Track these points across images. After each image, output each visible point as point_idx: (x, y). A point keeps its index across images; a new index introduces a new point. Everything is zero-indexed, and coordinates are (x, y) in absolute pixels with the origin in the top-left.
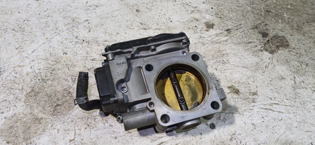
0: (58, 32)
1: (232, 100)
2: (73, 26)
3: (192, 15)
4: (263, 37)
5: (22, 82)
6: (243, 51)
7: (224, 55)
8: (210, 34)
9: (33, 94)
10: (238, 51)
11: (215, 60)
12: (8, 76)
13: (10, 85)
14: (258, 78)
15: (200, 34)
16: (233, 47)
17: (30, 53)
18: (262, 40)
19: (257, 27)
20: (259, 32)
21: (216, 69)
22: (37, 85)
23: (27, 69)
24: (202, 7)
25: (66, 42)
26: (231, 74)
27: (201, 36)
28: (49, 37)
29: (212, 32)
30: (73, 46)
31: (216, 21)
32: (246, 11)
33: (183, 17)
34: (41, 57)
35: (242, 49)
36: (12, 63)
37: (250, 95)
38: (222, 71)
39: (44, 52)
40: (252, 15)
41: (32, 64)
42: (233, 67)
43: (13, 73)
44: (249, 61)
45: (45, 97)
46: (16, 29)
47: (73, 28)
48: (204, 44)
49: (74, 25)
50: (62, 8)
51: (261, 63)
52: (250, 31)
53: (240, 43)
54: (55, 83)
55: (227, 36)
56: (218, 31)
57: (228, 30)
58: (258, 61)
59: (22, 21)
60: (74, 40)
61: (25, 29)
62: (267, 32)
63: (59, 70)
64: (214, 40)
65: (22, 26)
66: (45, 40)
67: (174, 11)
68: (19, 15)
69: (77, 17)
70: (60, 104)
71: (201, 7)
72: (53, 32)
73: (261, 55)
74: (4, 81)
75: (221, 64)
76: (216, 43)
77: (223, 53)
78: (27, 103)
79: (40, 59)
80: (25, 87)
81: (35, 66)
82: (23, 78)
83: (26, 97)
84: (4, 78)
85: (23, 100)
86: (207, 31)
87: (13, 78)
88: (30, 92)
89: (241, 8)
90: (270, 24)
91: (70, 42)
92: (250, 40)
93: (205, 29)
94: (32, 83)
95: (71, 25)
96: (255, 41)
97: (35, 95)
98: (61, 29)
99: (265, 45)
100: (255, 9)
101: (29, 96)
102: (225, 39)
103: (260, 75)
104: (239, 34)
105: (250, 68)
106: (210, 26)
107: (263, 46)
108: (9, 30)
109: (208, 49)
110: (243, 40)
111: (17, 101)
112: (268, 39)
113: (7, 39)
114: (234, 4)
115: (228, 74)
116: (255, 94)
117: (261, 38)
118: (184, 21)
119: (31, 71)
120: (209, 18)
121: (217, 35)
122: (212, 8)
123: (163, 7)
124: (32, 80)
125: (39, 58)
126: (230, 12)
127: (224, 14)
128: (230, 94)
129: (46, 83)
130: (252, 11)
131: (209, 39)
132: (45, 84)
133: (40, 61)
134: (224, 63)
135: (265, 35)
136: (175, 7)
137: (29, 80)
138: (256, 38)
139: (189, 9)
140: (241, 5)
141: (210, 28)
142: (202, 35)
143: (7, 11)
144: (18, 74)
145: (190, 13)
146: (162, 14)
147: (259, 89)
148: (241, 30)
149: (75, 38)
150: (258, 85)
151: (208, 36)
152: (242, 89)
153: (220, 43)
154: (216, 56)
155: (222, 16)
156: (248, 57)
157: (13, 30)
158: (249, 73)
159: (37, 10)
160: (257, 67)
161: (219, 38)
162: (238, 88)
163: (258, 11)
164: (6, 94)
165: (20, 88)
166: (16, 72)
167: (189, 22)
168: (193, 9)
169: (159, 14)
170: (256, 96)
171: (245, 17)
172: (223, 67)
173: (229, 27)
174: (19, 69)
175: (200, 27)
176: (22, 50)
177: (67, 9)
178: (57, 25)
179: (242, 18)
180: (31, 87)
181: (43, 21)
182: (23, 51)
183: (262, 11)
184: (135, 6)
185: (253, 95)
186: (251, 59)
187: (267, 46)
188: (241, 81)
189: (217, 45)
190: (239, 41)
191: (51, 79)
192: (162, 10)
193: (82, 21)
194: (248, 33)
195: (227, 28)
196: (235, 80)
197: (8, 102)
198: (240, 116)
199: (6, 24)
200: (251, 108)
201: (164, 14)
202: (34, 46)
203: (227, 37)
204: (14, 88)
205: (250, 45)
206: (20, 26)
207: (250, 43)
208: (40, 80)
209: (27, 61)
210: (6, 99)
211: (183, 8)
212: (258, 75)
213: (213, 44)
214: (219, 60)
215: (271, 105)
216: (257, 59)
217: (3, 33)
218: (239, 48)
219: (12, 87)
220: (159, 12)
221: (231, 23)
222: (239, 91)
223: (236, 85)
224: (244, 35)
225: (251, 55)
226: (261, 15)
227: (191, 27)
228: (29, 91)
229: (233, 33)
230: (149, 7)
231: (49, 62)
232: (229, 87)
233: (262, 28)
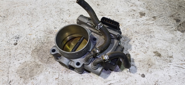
0: (52, 16)
1: (156, 60)
2: (61, 13)
3: (132, 8)
4: (177, 22)
5: (30, 43)
6: (164, 30)
7: (151, 32)
8: (143, 19)
9: (36, 50)
10: (160, 30)
11: (146, 35)
12: (23, 40)
13: (24, 45)
14: (173, 48)
15: (136, 19)
16: (157, 27)
17: (35, 27)
18: (176, 24)
19: (172, 16)
20: (174, 19)
21: (146, 41)
22: (39, 45)
23: (34, 36)
24: (138, 3)
25: (56, 22)
26: (156, 44)
27: (137, 20)
28: (46, 18)
29: (144, 18)
30: (60, 24)
31: (146, 11)
32: (166, 6)
33: (126, 9)
34: (42, 30)
35: (163, 29)
36: (26, 33)
37: (168, 57)
38: (150, 42)
39: (43, 27)
40: (170, 9)
41: (36, 34)
42: (157, 40)
43: (26, 38)
44: (167, 37)
45: (43, 52)
46: (29, 14)
47: (61, 14)
48: (138, 25)
49: (61, 12)
50: (54, 2)
51: (175, 38)
52: (168, 18)
53: (162, 25)
54: (49, 45)
55: (154, 20)
56: (148, 18)
57: (154, 17)
58: (174, 37)
59: (32, 9)
60: (61, 21)
61: (34, 14)
62: (179, 19)
63: (51, 37)
64: (145, 23)
65: (32, 12)
66: (44, 20)
67: (120, 5)
68: (31, 6)
69: (63, 8)
70: (51, 57)
71: (137, 3)
72: (49, 16)
73: (175, 33)
74: (20, 42)
75: (149, 38)
76: (147, 25)
77: (151, 31)
78: (33, 56)
79: (41, 31)
80: (32, 46)
81: (38, 34)
82: (31, 41)
83: (32, 52)
84: (21, 41)
85: (30, 54)
86: (141, 17)
87: (25, 41)
88: (35, 49)
89: (162, 4)
90: (181, 14)
91: (58, 22)
92: (168, 24)
93: (139, 16)
94: (36, 44)
95: (60, 12)
96: (172, 24)
97: (37, 51)
98: (53, 14)
99: (178, 27)
100: (171, 5)
101: (34, 52)
102: (152, 22)
103: (175, 46)
104: (161, 20)
105: (168, 41)
106: (142, 14)
107: (177, 27)
108: (25, 14)
109: (141, 28)
110: (164, 24)
111: (27, 54)
112: (180, 24)
113: (23, 19)
114: (158, 1)
115: (154, 44)
116: (171, 57)
117: (176, 22)
118: (126, 11)
119: (35, 37)
120: (142, 9)
121: (147, 20)
122: (144, 4)
123: (114, 3)
124: (36, 43)
125: (40, 30)
126: (156, 6)
127: (152, 8)
128: (155, 56)
129: (44, 45)
130: (169, 6)
131: (142, 22)
132: (43, 45)
133: (41, 32)
134: (151, 37)
135: (178, 21)
136: (121, 3)
137: (34, 42)
139: (129, 4)
140: (162, 3)
141: (143, 15)
142: (138, 20)
143: (24, 4)
144: (29, 39)
145: (130, 6)
146: (113, 7)
147: (174, 54)
148: (162, 18)
149: (61, 20)
150: (173, 52)
151: (141, 20)
152: (163, 54)
153: (149, 25)
154: (146, 33)
155: (150, 9)
156: (167, 34)
157: (27, 14)
158: (167, 44)
159: (41, 3)
160: (173, 40)
161: (148, 22)
162: (160, 53)
163: (174, 6)
164: (21, 50)
165: (29, 47)
166: (27, 38)
167: (129, 12)
168: (132, 4)
169: (111, 7)
170: (172, 59)
171: (165, 9)
172: (150, 39)
173: (155, 16)
174: (29, 36)
175: (136, 15)
176: (31, 25)
177: (57, 3)
178: (52, 12)
179: (163, 10)
180: (35, 47)
181: (44, 9)
182: (32, 26)
183: (176, 6)
184: (96, 2)
185: (170, 58)
186: (169, 36)
187: (179, 27)
188: (162, 49)
189: (147, 26)
190: (161, 24)
191: (47, 42)
192: (113, 5)
193: (66, 10)
194: (167, 20)
195: (153, 16)
196: (158, 48)
197: (22, 54)
198: (161, 71)
199: (24, 11)
200: (169, 66)
201: (114, 7)
202: (38, 23)
203: (153, 21)
204: (26, 47)
205: (168, 26)
206: (31, 12)
207: (168, 25)
208: (41, 43)
209: (34, 32)
210: (21, 52)
211: (125, 4)
212: (174, 45)
213: (144, 25)
214: (148, 35)
215: (182, 64)
216: (173, 36)
217: (22, 16)
218: (161, 28)
219: (25, 46)
220: (111, 5)
221: (156, 13)
222: (160, 55)
223: (159, 51)
224: (164, 21)
225: (169, 33)
226: (176, 9)
227: (131, 15)
228: (34, 48)
229: (157, 19)
230: (105, 3)
231: (46, 33)
232: (155, 52)
233: (176, 16)
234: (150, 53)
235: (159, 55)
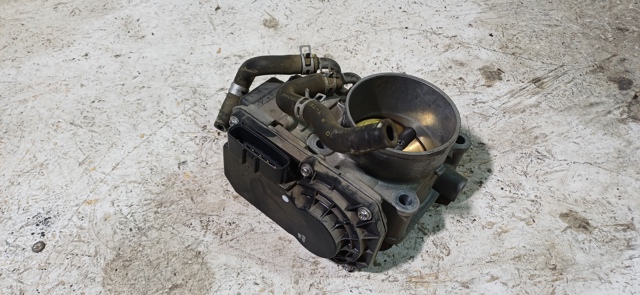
0: (163, 118)
1: (577, 245)
2: (196, 105)
3: (449, 54)
4: (621, 88)
5: (94, 237)
6: (581, 127)
7: (536, 138)
8: (497, 93)
9: (119, 263)
10: (568, 128)
11: (519, 151)
12: (64, 227)
13: (71, 248)
14: (629, 189)
15: (473, 96)
16: (556, 118)
17: (108, 170)
18: (619, 96)
19: (601, 68)
20: (610, 79)
21: (526, 174)
22: (127, 241)
23: (106, 208)
24: (469, 34)
25: (183, 141)
26: (562, 182)
27: (476, 99)
28: (145, 132)
29: (501, 88)
30: (197, 148)
31: (505, 62)
32: (569, 33)
33: (429, 62)
34: (133, 179)
35: (577, 122)
36: (73, 197)
37: (617, 231)
38: (541, 178)
39: (137, 166)
40: (585, 42)
41: (114, 196)
42: (565, 166)
43: (75, 218)
44: (598, 149)
45: (146, 269)
46: (78, 122)
47: (196, 108)
48: (486, 118)
49: (198, 101)
50: (168, 67)
51: (628, 151)
52: (587, 78)
53: (570, 108)
54: (166, 235)
55: (537, 93)
56: (514, 86)
57: (536, 81)
58: (621, 147)
59: (89, 102)
60: (199, 135)
61: (96, 121)
62: (628, 76)
63: (172, 203)
64: (508, 105)
65: (89, 115)
66: (139, 140)
67: (407, 49)
68: (82, 92)
69: (202, 83)
70: (179, 283)
71: (465, 36)
72: (155, 121)
73: (624, 132)
74: (57, 238)
75: (535, 161)
76: (515, 113)
77: (534, 135)
78: (109, 287)
79: (130, 182)
80: (103, 250)
81: (121, 198)
82: (97, 229)
83: (106, 272)
84: (57, 232)
85: (99, 279)
86: (489, 86)
87: (75, 230)
88: (114, 260)
89: (556, 29)
90: (631, 58)
91: (191, 140)
92: (593, 100)
93: (483, 82)
94: (117, 238)
95: (191, 102)
96: (604, 99)
97: (124, 267)
98: (170, 114)
99: (629, 106)
100: (588, 27)
101: (112, 269)
102: (533, 100)
103: (633, 181)
104: (563, 87)
105: (605, 165)
106: (493, 75)
107: (626, 109)
108: (63, 125)
109: (498, 128)
110: (576, 101)
111: (87, 281)
112: (633, 94)
113: (60, 144)
114: (539, 21)
115: (554, 184)
116: (629, 227)
117: (617, 91)
118: (431, 69)
119: (112, 210)
120: (487, 57)
121: (513, 94)
122: (491, 35)
123: (382, 44)
124: (115, 233)
125: (128, 180)
126: (534, 39)
127: (521, 45)
128: (569, 231)
129: (146, 236)
130: (583, 34)
131: (497, 104)
132: (144, 238)
133: (130, 187)
134: (541, 157)
135: (624, 84)
136: (407, 42)
137: (109, 231)
138: (605, 93)
139: (438, 41)
140: (556, 23)
141: (494, 79)
142: (479, 97)
143: (58, 85)
144: (86, 220)
145: (443, 50)
146: (381, 59)
147: (636, 215)
148: (566, 78)
149: (200, 129)
150: (633, 205)
151: (492, 98)
152: (594, 218)
153: (524, 111)
154: (519, 144)
155: (517, 50)
156: (594, 138)
157: (72, 124)
158: (604, 177)
159: (119, 75)
160: (621, 160)
161: (519, 100)
162: (584, 215)
163: (598, 32)
164: (63, 267)
165: (92, 251)
166: (80, 216)
167: (444, 70)
168: (448, 41)
169: (375, 61)
170: (634, 233)
171: (568, 47)
172: (540, 167)
173: (539, 74)
174: (88, 208)
175: (471, 79)
176: (92, 166)
177: (179, 70)
178: (161, 104)
179: (562, 50)
180: (114, 249)
181: (132, 98)
182: (94, 169)
183: (606, 30)
184: (320, 48)
185: (624, 230)
186: (604, 144)
187: (634, 108)
188: (588, 198)
189: (516, 118)
190: (567, 102)
191: (156, 226)
192: (379, 51)
193: (213, 92)
194: (585, 84)
195: (532, 77)
196: (575, 196)
197: (67, 286)
198: (602, 287)
199: (58, 112)
200: (627, 263)
201: (385, 60)
202: (116, 155)
203: (536, 97)
204: (80, 253)
205: (594, 110)
206: (85, 114)
207: (592, 105)
208: (134, 231)
209: (104, 189)
210: (63, 279)
211: (425, 42)
212: (629, 180)
213: (507, 115)
214: (528, 151)
216: (618, 143)
217: (53, 132)
218: (569, 119)
219: (75, 251)
220: (375, 55)
221: (539, 64)
222: (588, 223)
223: (579, 209)
224: (575, 90)
225: (600, 134)
226: (606, 39)
227: (451, 82)
228: (110, 257)
229: (548, 83)
230: (351, 47)
231: (150, 188)
232: (564, 216)
233: (614, 68)
234: (549, 220)
235: (584, 225)
